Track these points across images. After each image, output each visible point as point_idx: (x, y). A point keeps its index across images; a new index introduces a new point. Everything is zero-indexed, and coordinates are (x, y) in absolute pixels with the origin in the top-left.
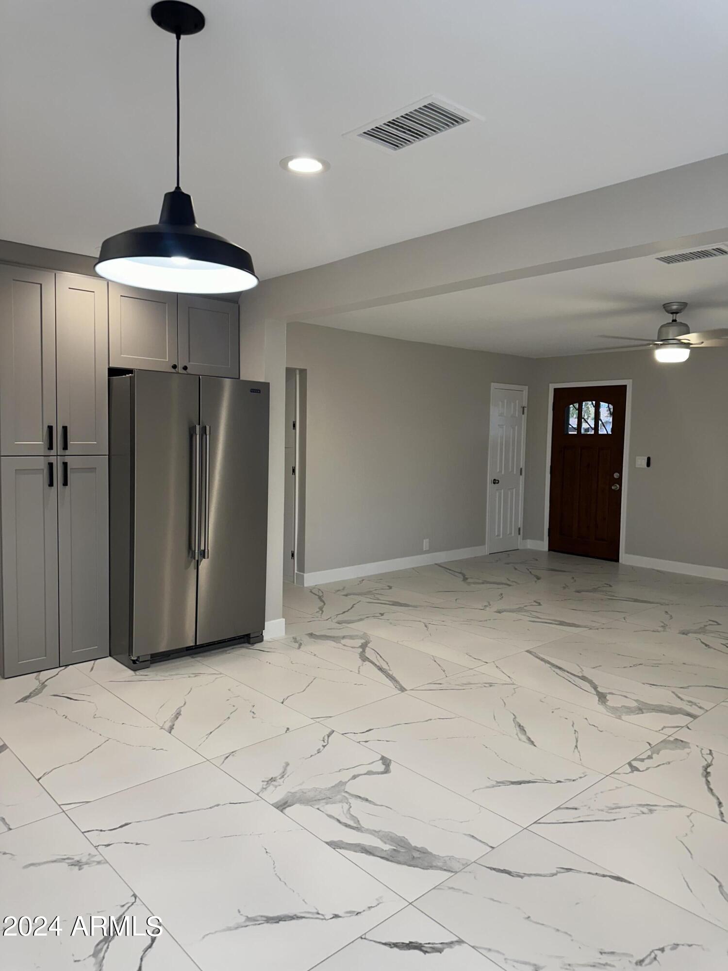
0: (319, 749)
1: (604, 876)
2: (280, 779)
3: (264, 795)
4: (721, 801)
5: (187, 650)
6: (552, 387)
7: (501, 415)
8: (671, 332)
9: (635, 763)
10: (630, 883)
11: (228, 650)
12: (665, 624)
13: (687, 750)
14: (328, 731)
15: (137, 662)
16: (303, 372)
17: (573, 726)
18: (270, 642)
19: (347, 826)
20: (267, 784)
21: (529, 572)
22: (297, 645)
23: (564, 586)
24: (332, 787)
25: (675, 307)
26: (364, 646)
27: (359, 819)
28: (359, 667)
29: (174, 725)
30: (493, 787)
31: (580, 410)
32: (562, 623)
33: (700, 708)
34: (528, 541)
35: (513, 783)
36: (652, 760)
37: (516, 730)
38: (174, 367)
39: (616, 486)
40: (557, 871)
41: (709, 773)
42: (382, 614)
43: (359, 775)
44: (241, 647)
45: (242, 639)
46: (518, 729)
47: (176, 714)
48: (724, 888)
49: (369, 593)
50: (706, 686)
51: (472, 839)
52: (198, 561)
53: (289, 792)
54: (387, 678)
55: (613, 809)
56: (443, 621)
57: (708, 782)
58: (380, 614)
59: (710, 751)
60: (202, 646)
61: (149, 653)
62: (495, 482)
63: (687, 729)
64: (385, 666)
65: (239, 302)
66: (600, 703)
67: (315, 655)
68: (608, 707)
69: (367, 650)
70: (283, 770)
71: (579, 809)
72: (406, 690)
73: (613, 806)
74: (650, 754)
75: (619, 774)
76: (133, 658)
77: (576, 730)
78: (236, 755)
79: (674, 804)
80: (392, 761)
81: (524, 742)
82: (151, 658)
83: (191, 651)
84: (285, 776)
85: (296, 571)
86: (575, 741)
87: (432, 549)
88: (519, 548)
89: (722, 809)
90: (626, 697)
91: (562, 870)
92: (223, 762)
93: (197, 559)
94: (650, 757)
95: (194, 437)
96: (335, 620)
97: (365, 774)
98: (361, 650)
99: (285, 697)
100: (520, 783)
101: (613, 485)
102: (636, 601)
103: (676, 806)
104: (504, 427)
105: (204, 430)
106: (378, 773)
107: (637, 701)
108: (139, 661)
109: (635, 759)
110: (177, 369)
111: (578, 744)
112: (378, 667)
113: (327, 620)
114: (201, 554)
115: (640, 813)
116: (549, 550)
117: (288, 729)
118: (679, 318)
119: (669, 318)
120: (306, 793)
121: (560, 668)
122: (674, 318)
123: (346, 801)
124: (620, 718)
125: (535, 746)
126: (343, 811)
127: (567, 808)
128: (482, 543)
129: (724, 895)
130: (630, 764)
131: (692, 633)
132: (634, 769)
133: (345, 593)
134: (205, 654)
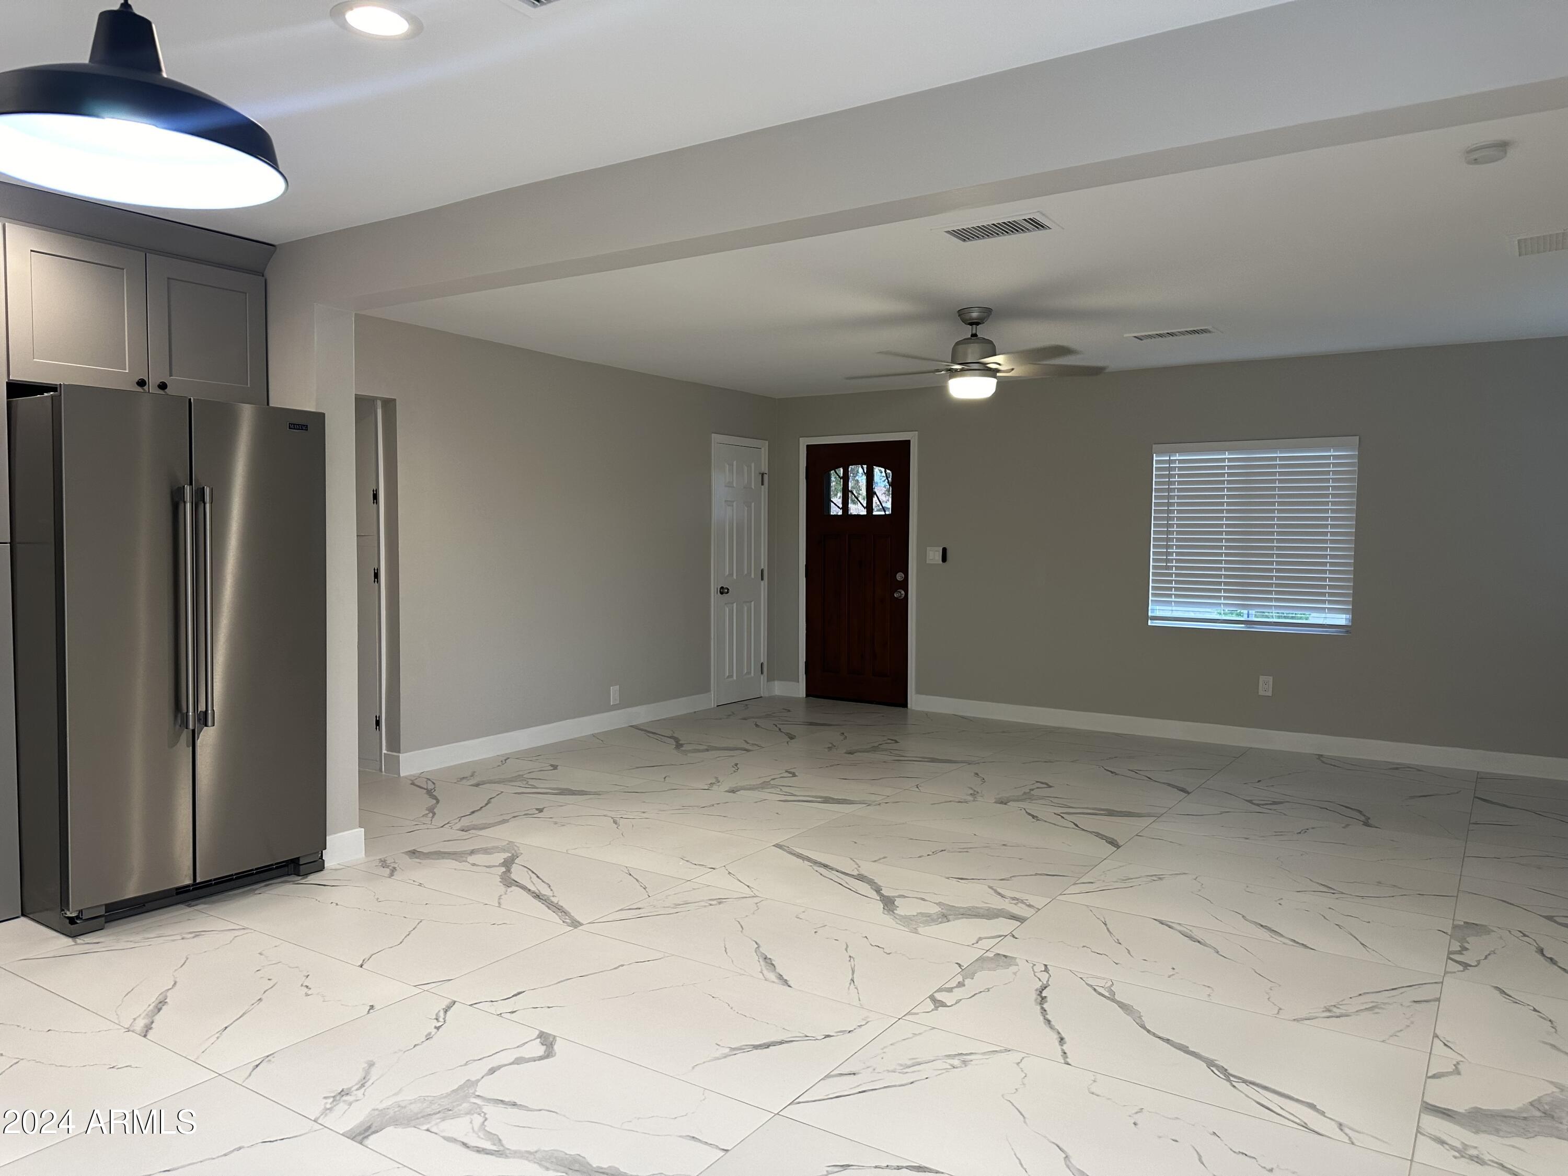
0: (430, 1034)
1: (899, 1168)
2: (357, 1090)
3: (326, 1121)
4: (1063, 1035)
5: (178, 894)
6: (804, 443)
7: (729, 485)
8: (972, 352)
9: (939, 996)
10: (937, 1172)
11: (257, 889)
12: (975, 791)
13: (1013, 969)
14: (446, 1003)
15: (78, 922)
16: (389, 405)
17: (846, 950)
18: (336, 870)
19: (479, 1150)
20: (333, 1101)
21: (778, 730)
22: (387, 871)
23: (830, 746)
24: (453, 1091)
25: (975, 315)
26: (508, 864)
27: (500, 1137)
28: (501, 896)
29: (152, 1022)
30: (725, 1057)
31: (846, 479)
32: (827, 800)
33: (1030, 906)
34: (776, 683)
35: (756, 1047)
36: (963, 988)
37: (761, 965)
38: (141, 383)
39: (900, 592)
40: (827, 1171)
41: (1045, 997)
42: (541, 811)
43: (499, 1067)
44: (282, 882)
45: (286, 869)
46: (762, 963)
47: (157, 1002)
48: (1072, 1160)
49: (519, 778)
50: (1036, 874)
51: (693, 1143)
52: (193, 731)
53: (374, 1110)
54: (549, 908)
55: (910, 1067)
56: (644, 812)
57: (1044, 1011)
58: (537, 809)
59: (1046, 966)
60: (207, 884)
61: (102, 903)
62: (723, 591)
63: (1012, 938)
64: (545, 891)
65: (265, 274)
66: (886, 912)
67: (420, 885)
68: (898, 917)
69: (514, 868)
70: (363, 1076)
71: (858, 1074)
72: (581, 924)
73: (909, 1063)
74: (961, 980)
75: (917, 1014)
76: (69, 914)
77: (851, 956)
78: (273, 1060)
79: (998, 1049)
80: (557, 1038)
81: (774, 982)
82: (106, 913)
83: (186, 895)
84: (367, 1085)
85: (384, 751)
86: (851, 972)
87: (624, 704)
88: (762, 695)
89: (1065, 1047)
90: (923, 899)
91: (836, 1169)
92: (250, 1075)
93: (191, 727)
94: (961, 984)
95: (182, 505)
96: (458, 826)
97: (511, 1064)
98: (503, 869)
99: (367, 956)
100: (767, 1046)
101: (896, 591)
102: (933, 760)
103: (1001, 1052)
104: (735, 503)
105: (199, 496)
106: (534, 1060)
107: (939, 904)
108: (81, 919)
109: (939, 990)
110: (146, 388)
111: (855, 976)
112: (534, 893)
113: (442, 827)
114: (199, 720)
115: (950, 1067)
116: (807, 695)
117: (372, 1007)
118: (982, 331)
119: (967, 331)
120: (405, 1107)
121: (826, 866)
122: (974, 332)
123: (478, 1110)
124: (915, 931)
125: (790, 986)
126: (473, 1129)
127: (841, 1075)
128: (706, 689)
129: (1071, 1169)
130: (932, 998)
131: (1014, 801)
132: (939, 1004)
133: (473, 782)
134: (214, 898)
